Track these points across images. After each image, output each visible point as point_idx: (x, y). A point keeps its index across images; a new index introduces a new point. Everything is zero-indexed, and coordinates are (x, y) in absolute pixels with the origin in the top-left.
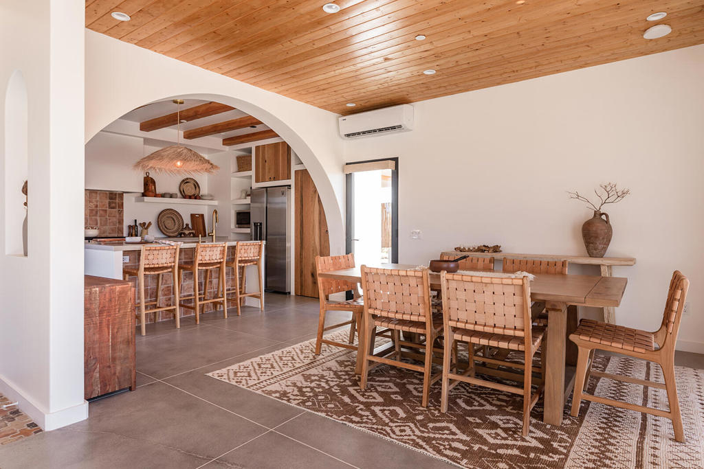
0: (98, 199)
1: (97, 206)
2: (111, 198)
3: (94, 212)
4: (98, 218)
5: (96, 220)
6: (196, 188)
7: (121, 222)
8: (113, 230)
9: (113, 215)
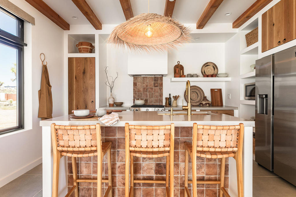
0: (148, 81)
1: (147, 86)
2: (155, 80)
3: (145, 90)
4: (148, 93)
5: (147, 95)
6: (214, 69)
7: (161, 95)
8: (156, 101)
9: (156, 91)
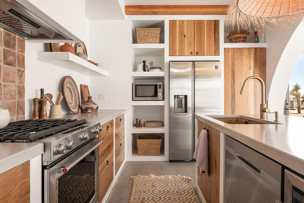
2: (7, 44)
8: (11, 108)
9: (10, 79)
